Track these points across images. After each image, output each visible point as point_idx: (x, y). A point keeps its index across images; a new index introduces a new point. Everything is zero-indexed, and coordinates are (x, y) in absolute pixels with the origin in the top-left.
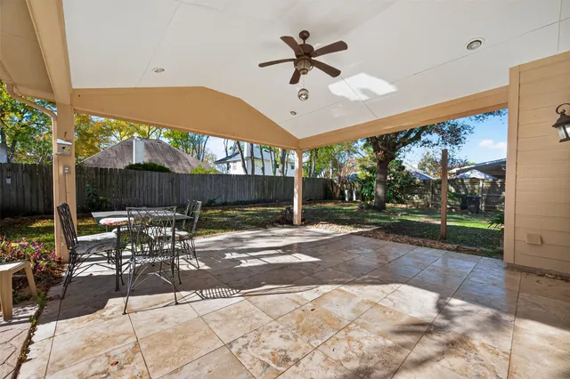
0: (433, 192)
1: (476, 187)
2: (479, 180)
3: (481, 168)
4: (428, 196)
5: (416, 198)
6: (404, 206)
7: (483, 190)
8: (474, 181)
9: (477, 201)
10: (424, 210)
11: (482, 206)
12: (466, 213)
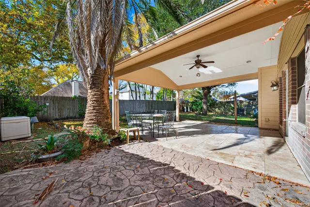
0: (224, 107)
1: (242, 104)
2: (243, 101)
3: (243, 96)
4: (222, 109)
5: (217, 110)
6: (212, 113)
7: (245, 106)
8: (241, 102)
9: (243, 111)
10: (221, 115)
11: (245, 112)
12: (239, 116)
